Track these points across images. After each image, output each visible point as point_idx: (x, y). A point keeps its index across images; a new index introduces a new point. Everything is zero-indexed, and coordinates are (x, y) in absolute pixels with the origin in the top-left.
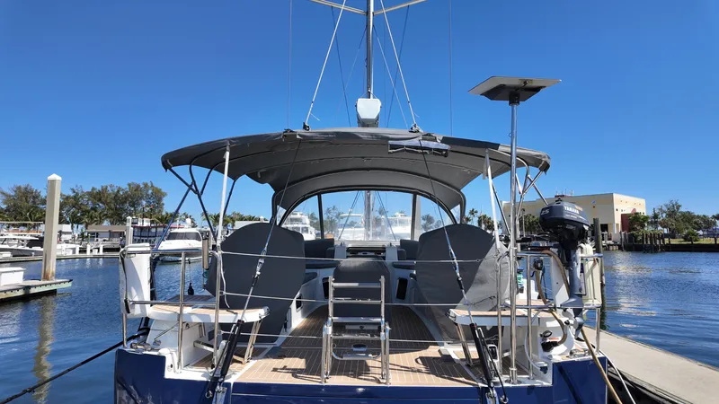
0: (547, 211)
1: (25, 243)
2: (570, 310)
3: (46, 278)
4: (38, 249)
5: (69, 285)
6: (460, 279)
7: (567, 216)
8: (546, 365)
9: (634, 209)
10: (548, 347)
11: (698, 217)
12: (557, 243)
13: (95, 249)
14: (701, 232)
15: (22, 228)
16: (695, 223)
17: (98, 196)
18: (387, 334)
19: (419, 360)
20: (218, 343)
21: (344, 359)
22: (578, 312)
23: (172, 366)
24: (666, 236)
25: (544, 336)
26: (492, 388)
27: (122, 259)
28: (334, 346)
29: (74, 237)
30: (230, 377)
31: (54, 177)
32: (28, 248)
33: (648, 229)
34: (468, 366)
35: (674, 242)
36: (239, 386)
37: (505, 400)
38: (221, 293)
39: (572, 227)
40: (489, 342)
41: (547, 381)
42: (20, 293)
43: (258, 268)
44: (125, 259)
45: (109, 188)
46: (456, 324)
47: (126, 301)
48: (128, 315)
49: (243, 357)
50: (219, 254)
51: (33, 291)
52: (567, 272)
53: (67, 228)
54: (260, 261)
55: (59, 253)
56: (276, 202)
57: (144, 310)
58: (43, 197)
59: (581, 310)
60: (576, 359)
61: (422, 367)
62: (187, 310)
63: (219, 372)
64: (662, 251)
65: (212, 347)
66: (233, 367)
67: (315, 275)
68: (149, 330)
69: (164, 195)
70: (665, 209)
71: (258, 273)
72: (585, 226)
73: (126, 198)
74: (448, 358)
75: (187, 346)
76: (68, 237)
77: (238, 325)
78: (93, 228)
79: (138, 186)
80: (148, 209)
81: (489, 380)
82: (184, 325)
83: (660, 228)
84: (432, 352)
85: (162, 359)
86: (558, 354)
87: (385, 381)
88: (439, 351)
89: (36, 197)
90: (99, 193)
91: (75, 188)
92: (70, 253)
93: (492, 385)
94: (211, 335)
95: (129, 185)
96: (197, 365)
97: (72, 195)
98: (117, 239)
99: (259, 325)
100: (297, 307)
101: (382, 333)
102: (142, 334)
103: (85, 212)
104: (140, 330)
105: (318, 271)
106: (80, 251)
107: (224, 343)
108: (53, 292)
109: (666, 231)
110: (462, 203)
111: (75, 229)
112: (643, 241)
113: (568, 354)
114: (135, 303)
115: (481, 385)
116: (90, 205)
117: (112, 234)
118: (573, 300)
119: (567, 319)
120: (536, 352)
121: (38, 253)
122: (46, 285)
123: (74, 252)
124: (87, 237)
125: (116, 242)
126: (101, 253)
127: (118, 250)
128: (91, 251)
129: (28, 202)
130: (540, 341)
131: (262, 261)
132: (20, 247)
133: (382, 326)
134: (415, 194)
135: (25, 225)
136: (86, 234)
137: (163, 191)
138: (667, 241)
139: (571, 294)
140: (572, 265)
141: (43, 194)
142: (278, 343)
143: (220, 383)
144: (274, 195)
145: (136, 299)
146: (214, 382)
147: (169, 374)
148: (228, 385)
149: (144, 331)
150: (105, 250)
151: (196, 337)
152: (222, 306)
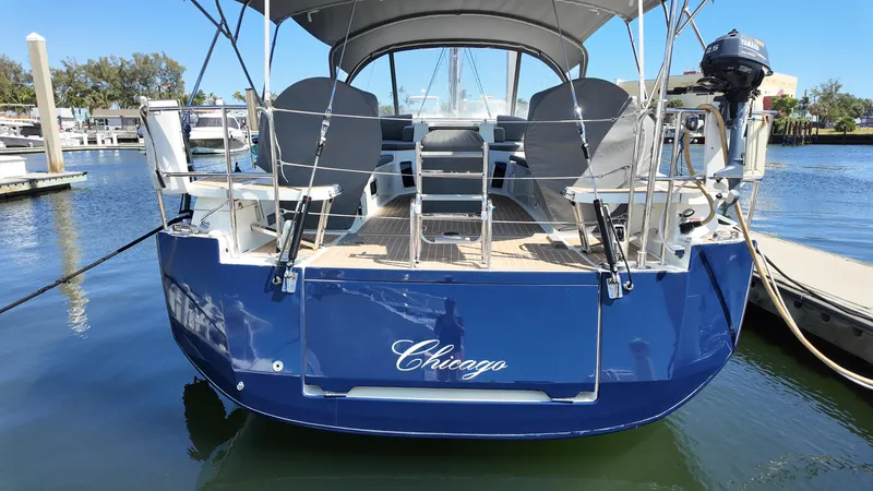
0: (716, 48)
1: (18, 131)
2: (725, 182)
3: (54, 169)
4: (36, 138)
5: (84, 178)
6: (586, 145)
7: (742, 53)
8: (682, 248)
9: (782, 91)
10: (686, 228)
11: (859, 101)
12: (722, 94)
13: (107, 137)
14: (858, 121)
15: (9, 113)
16: (855, 109)
17: (98, 71)
18: (490, 213)
19: (524, 247)
20: (281, 226)
21: (436, 242)
22: (734, 183)
23: (227, 250)
24: (815, 125)
25: (684, 216)
26: (615, 273)
27: (144, 118)
28: (424, 228)
29: (78, 124)
30: (300, 261)
31: (33, 36)
32: (23, 137)
33: (794, 116)
34: (584, 252)
35: (822, 132)
36: (311, 272)
37: (629, 286)
38: (279, 163)
39: (746, 70)
40: (616, 222)
41: (682, 267)
42: (26, 187)
43: (323, 132)
44: (148, 118)
45: (110, 61)
46: (574, 204)
47: (158, 172)
48: (164, 189)
49: (314, 242)
50: (269, 111)
51: (40, 185)
52: (728, 132)
53: (66, 112)
54: (325, 123)
55: (64, 144)
56: (334, 60)
57: (181, 184)
58: (27, 72)
59: (738, 181)
60: (720, 242)
61: (529, 254)
62: (237, 186)
63: (285, 258)
64: (806, 144)
65: (275, 231)
66: (301, 253)
67: (391, 158)
68: (192, 212)
69: (183, 69)
70: (820, 90)
71: (323, 139)
72: (763, 68)
73: (134, 74)
74: (560, 245)
75: (244, 229)
76: (71, 124)
77: (304, 201)
78: (99, 113)
79: (147, 58)
80: (165, 88)
81: (612, 264)
82: (236, 204)
83: (808, 115)
84: (538, 239)
85: (213, 243)
86: (699, 236)
87: (485, 266)
88: (548, 238)
89: (17, 72)
90: (98, 67)
91: (66, 61)
92: (77, 144)
93: (616, 269)
94: (272, 219)
95: (135, 56)
96: (258, 250)
97: (64, 69)
98: (132, 127)
99: (330, 205)
100: (372, 194)
101: (484, 213)
102: (185, 217)
103: (85, 93)
104: (181, 212)
105: (394, 153)
106: (89, 142)
107: (289, 223)
108: (66, 187)
109: (815, 119)
110: (583, 61)
111: (77, 114)
112: (785, 132)
113: (711, 237)
114: (169, 175)
115: (601, 270)
116: (90, 85)
117: (125, 121)
118: (730, 168)
119: (720, 191)
120: (671, 233)
121: (37, 144)
122: (56, 178)
123: (82, 143)
124: (95, 124)
125: (131, 131)
126: (115, 143)
127: (136, 140)
128: (103, 141)
129: (9, 78)
130: (678, 221)
131: (327, 124)
132: (13, 136)
133: (484, 204)
134: (520, 52)
135: (13, 109)
136: (92, 121)
137: (180, 65)
138: (814, 131)
139: (729, 159)
140: (737, 123)
141: (26, 68)
142: (353, 230)
143: (289, 267)
144: (331, 53)
145: (170, 170)
146: (282, 267)
147: (225, 259)
148: (298, 270)
149: (188, 214)
150: (120, 140)
151: (253, 218)
152: (282, 183)
